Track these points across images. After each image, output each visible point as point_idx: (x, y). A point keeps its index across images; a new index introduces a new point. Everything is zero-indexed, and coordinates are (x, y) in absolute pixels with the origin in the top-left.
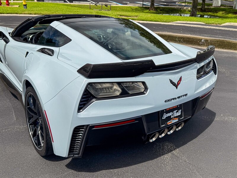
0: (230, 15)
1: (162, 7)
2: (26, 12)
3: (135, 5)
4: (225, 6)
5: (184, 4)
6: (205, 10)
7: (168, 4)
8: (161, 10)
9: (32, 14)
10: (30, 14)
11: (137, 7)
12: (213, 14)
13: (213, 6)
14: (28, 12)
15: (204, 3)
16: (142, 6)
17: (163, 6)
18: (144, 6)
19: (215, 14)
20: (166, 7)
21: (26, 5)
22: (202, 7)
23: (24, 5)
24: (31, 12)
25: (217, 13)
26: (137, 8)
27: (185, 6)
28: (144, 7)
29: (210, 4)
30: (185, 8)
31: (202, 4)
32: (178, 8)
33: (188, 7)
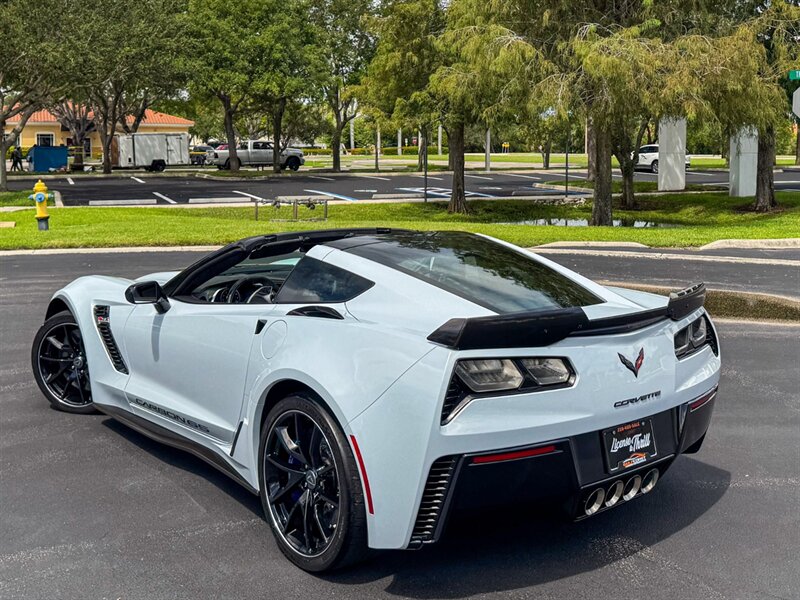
0: (723, 216)
1: (492, 202)
2: (55, 242)
3: (398, 198)
4: (700, 190)
5: (562, 188)
6: (635, 204)
7: (509, 189)
8: (488, 211)
9: (77, 247)
10: (70, 247)
11: (405, 205)
12: (665, 217)
13: (660, 188)
14: (62, 242)
15: (630, 181)
16: (423, 200)
17: (492, 198)
18: (429, 200)
19: (673, 216)
20: (503, 201)
21: (48, 218)
22: (625, 195)
23: (40, 220)
24: (74, 241)
25: (676, 211)
26: (406, 208)
27: (567, 193)
28: (429, 203)
29: (649, 184)
30: (568, 199)
31: (623, 186)
32: (545, 201)
33: (579, 196)
